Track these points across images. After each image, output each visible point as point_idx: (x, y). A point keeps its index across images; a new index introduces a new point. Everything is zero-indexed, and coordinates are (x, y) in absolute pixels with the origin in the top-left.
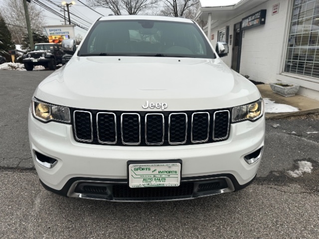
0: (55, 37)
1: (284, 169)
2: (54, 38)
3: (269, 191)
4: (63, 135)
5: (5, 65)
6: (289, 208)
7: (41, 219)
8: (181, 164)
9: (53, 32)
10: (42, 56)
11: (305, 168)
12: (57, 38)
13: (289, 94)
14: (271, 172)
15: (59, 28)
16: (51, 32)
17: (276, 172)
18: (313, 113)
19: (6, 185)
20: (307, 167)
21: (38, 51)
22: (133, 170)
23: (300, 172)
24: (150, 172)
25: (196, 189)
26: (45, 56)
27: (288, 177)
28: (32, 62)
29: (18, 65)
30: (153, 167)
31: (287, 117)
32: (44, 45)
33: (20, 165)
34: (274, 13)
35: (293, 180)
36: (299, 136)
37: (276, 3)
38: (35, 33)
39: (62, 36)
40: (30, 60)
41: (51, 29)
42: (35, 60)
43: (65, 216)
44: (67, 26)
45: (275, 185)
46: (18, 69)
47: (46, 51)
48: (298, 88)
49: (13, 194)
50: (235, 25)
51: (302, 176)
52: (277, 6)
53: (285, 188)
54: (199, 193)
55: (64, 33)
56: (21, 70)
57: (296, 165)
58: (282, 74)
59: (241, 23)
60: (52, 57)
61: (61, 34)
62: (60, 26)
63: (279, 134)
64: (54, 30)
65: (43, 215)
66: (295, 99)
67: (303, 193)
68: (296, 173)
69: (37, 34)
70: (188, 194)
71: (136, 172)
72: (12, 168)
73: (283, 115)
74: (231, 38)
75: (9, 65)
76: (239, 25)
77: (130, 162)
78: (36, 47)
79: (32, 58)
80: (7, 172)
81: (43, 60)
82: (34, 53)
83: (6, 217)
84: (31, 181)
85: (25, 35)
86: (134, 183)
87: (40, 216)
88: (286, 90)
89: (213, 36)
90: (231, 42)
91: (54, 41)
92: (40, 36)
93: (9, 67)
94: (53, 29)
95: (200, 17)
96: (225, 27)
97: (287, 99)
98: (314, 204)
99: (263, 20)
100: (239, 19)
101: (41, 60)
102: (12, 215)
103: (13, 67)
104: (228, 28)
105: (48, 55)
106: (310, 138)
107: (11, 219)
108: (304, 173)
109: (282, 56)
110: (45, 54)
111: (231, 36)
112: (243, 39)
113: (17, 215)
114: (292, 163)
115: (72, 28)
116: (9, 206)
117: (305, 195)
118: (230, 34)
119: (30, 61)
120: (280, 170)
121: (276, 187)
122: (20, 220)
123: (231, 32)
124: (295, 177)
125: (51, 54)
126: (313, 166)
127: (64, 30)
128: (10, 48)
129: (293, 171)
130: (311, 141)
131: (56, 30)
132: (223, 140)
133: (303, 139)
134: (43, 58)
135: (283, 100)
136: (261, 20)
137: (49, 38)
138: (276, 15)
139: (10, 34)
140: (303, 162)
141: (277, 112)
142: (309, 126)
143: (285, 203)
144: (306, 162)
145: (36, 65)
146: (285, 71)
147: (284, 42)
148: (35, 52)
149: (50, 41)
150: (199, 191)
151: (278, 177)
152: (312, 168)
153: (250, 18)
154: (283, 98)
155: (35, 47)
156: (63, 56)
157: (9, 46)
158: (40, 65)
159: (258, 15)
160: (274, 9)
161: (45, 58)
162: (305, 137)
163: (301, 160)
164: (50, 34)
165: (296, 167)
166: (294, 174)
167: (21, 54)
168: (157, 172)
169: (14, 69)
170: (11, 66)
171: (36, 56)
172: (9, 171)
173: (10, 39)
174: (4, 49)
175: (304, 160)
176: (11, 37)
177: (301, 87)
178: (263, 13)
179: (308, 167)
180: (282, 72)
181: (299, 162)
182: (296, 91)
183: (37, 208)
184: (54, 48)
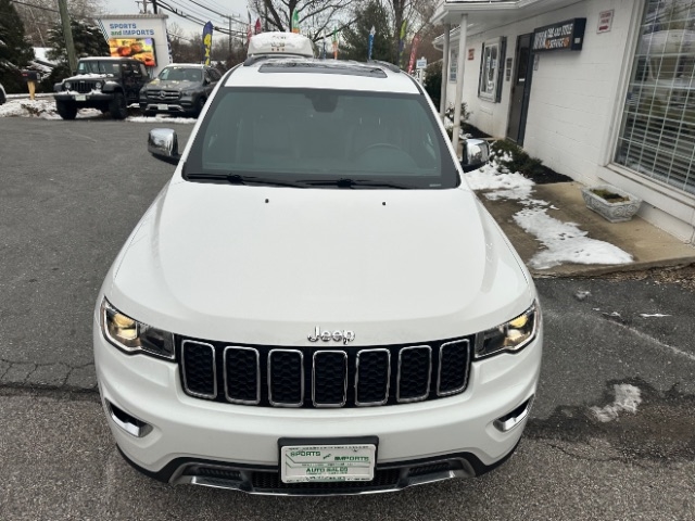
0: (123, 43)
1: (585, 403)
2: (120, 44)
3: (549, 454)
4: (162, 384)
5: (14, 105)
6: (581, 495)
7: (119, 510)
8: (377, 446)
9: (118, 30)
10: (95, 89)
11: (626, 401)
12: (128, 45)
13: (617, 216)
14: (559, 409)
15: (131, 22)
16: (114, 30)
17: (568, 408)
18: (662, 268)
19: (47, 430)
20: (629, 398)
21: (86, 76)
22: (289, 454)
23: (615, 409)
24: (320, 459)
25: (405, 474)
26: (102, 88)
27: (590, 421)
28: (74, 100)
29: (44, 106)
30: (324, 449)
31: (607, 274)
32: (99, 62)
33: (69, 382)
34: (601, 29)
35: (599, 429)
36: (624, 323)
37: (606, 9)
38: (76, 24)
39: (138, 39)
40: (70, 97)
41: (114, 22)
42: (80, 97)
43: (163, 505)
44: (148, 18)
45: (563, 439)
46: (43, 115)
47: (104, 76)
48: (638, 205)
49: (61, 452)
50: (519, 38)
51: (618, 420)
52: (609, 15)
53: (581, 448)
54: (411, 479)
55: (143, 32)
56: (49, 117)
57: (610, 393)
58: (610, 166)
59: (532, 37)
60: (116, 89)
61: (135, 35)
62: (134, 17)
63: (587, 317)
64: (121, 26)
65: (122, 501)
66: (630, 230)
67: (614, 459)
68: (607, 413)
69: (82, 27)
70: (389, 483)
71: (294, 458)
72: (54, 388)
73: (599, 271)
74: (509, 65)
75: (24, 106)
76: (528, 39)
77: (283, 442)
78: (82, 67)
79: (73, 93)
80: (45, 399)
81: (97, 96)
82: (79, 80)
83: (54, 506)
84: (93, 421)
85: (55, 28)
86: (290, 475)
87: (117, 503)
88: (612, 210)
89: (471, 51)
90: (508, 75)
91: (120, 51)
92: (89, 30)
93: (22, 112)
94: (118, 22)
95: (442, 20)
96: (498, 38)
97: (614, 227)
98: (629, 486)
99: (577, 40)
100: (528, 27)
101: (93, 97)
102: (66, 501)
103: (32, 111)
104: (504, 42)
105: (109, 86)
106: (646, 330)
107: (64, 510)
108: (623, 413)
109: (611, 129)
110: (103, 83)
111: (510, 60)
112: (534, 73)
113: (74, 500)
114: (602, 387)
115: (160, 21)
116: (57, 481)
117: (616, 465)
118: (507, 57)
119: (70, 99)
120: (577, 404)
121: (563, 444)
122: (81, 513)
123: (511, 53)
124: (603, 420)
125: (114, 83)
126: (641, 397)
127: (142, 25)
128: (22, 55)
129: (602, 408)
130: (648, 337)
131: (126, 26)
132: (456, 394)
133: (633, 330)
134: (97, 92)
135: (605, 231)
136: (574, 40)
137: (110, 44)
138: (605, 35)
139: (21, 25)
140: (624, 387)
141: (588, 263)
142: (650, 297)
143: (575, 483)
144: (630, 387)
145: (81, 108)
146: (616, 161)
147: (617, 99)
148: (79, 77)
149: (112, 50)
150: (410, 475)
151: (571, 420)
152: (639, 401)
153: (551, 31)
154: (605, 224)
155: (79, 66)
156: (142, 90)
157: (19, 51)
158: (92, 107)
159: (568, 29)
160: (603, 22)
161: (103, 92)
162: (637, 325)
163: (619, 383)
164: (113, 33)
165: (608, 399)
166: (602, 415)
167: (48, 69)
168: (332, 459)
169: (35, 115)
170: (28, 109)
171: (84, 87)
172: (49, 396)
173: (21, 35)
174: (8, 59)
175: (627, 381)
176: (23, 30)
177: (644, 203)
178: (580, 26)
179: (633, 400)
180: (610, 163)
181: (616, 386)
182: (634, 211)
183: (110, 486)
184: (122, 68)
